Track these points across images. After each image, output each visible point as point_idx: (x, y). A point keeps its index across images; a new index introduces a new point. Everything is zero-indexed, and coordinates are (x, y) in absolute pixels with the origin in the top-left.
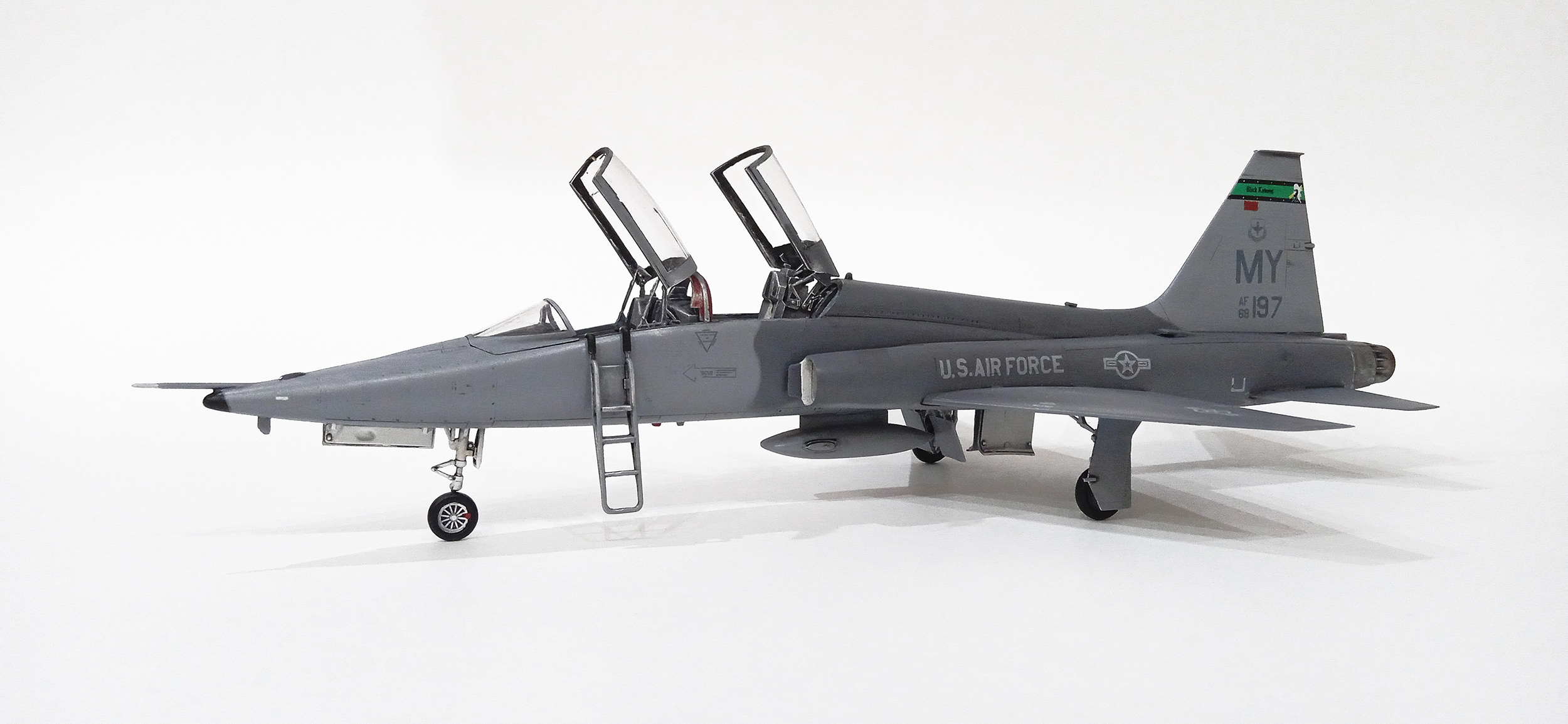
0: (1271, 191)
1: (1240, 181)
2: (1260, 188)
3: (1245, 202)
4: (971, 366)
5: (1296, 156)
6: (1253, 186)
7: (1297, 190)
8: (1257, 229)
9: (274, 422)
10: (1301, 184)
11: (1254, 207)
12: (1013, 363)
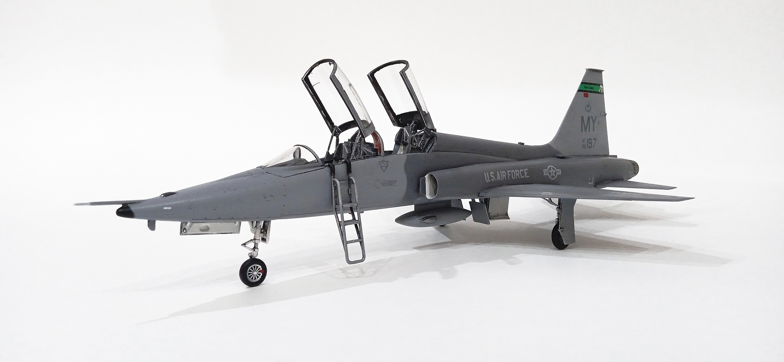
0: (592, 88)
1: (582, 83)
2: (589, 87)
3: (584, 93)
4: (495, 175)
5: (600, 72)
6: (587, 85)
7: (601, 88)
8: (588, 106)
9: (158, 223)
10: (602, 85)
11: (586, 96)
12: (510, 173)
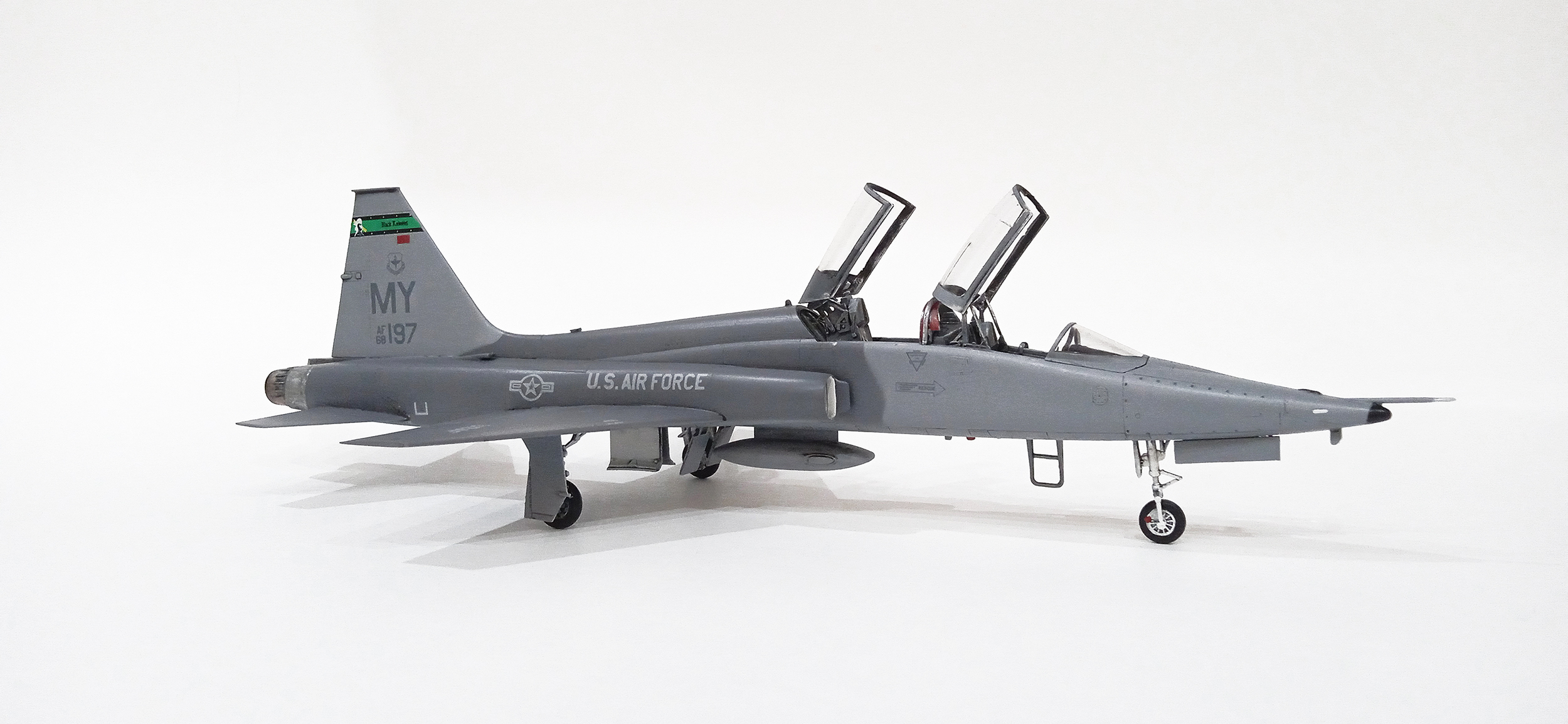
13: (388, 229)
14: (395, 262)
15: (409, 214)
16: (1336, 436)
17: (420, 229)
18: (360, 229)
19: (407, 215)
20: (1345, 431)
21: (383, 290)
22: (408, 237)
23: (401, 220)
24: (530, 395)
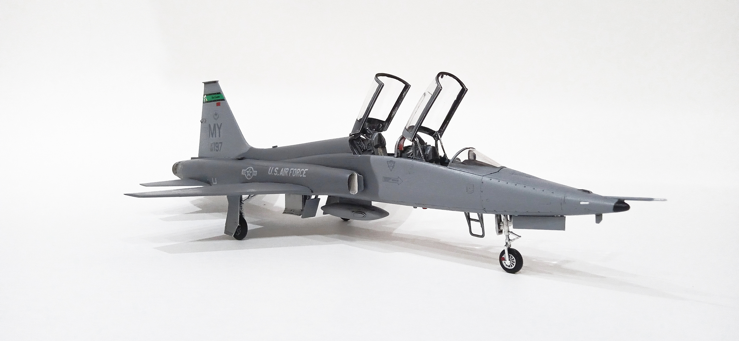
13: (214, 99)
14: (216, 114)
15: (220, 93)
16: (599, 218)
17: (224, 100)
18: (205, 100)
19: (219, 93)
20: (604, 215)
21: (212, 127)
22: (220, 103)
23: (219, 95)
24: (249, 177)
